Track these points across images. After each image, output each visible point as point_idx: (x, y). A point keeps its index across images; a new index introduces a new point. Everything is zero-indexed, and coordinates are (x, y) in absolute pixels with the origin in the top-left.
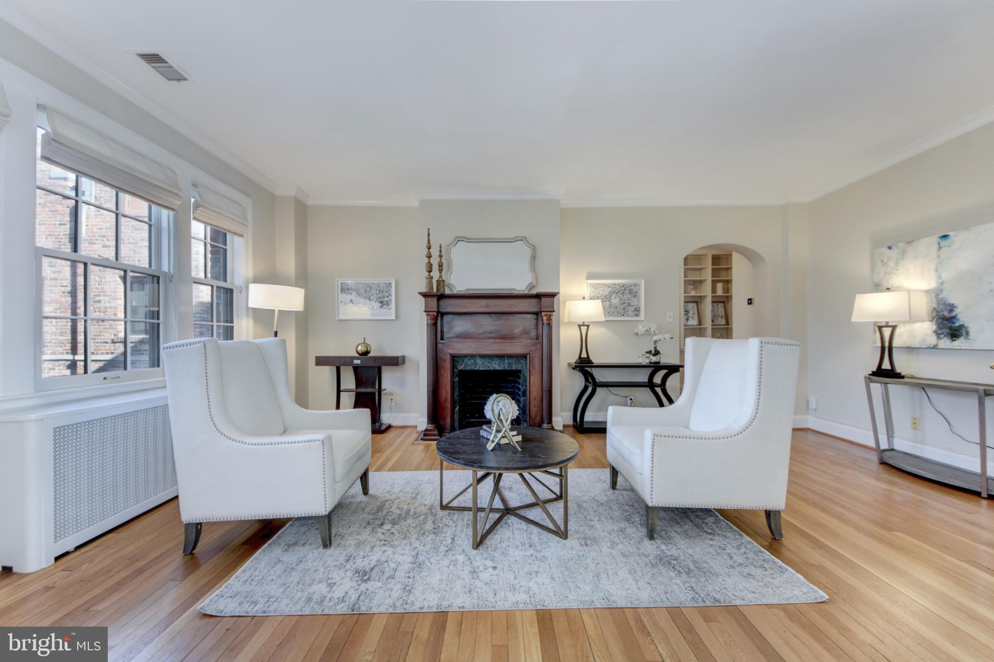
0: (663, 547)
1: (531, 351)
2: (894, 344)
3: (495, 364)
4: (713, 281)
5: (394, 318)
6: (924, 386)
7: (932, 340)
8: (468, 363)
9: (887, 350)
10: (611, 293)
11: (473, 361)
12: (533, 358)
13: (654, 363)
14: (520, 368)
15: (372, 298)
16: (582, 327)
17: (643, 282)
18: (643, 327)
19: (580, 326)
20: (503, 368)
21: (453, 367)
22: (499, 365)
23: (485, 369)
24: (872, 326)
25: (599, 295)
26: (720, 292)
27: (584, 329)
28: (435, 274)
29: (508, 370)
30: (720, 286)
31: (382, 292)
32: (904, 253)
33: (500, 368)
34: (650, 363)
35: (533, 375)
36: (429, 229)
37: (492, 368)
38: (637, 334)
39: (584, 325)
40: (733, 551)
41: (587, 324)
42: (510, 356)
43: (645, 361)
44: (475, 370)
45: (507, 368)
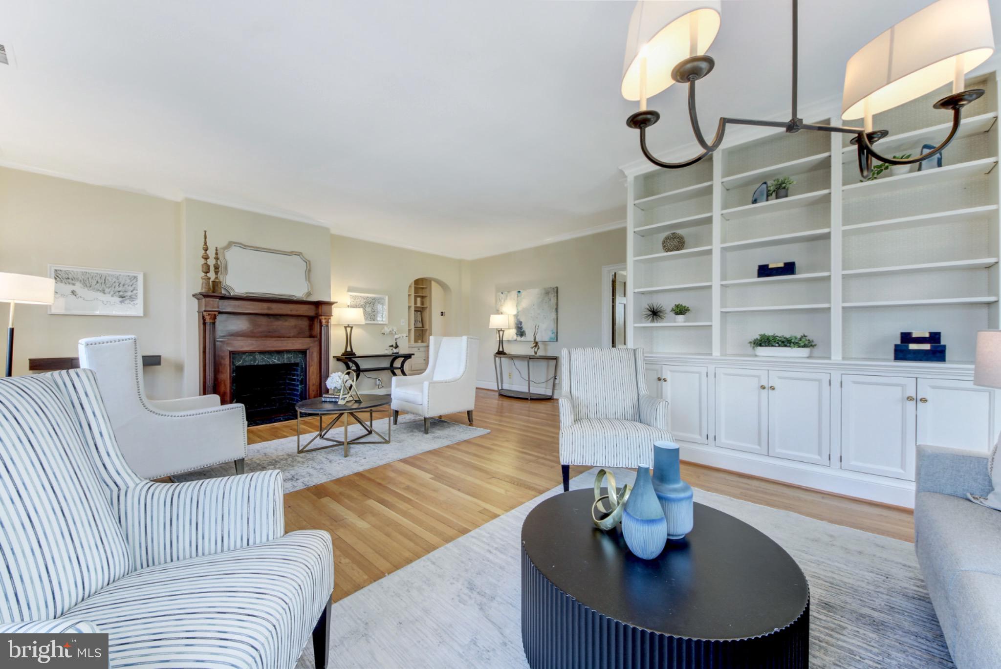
0: (433, 435)
1: (310, 347)
2: (504, 340)
3: (275, 359)
4: (415, 296)
5: (141, 314)
6: (513, 357)
7: (515, 337)
8: (247, 359)
9: (501, 342)
10: (366, 303)
11: (252, 357)
12: (312, 353)
13: (396, 353)
14: (298, 362)
15: (107, 290)
16: (347, 328)
17: (387, 297)
18: (388, 329)
19: (346, 327)
20: (283, 362)
21: (232, 363)
22: (279, 360)
23: (264, 363)
24: (496, 331)
25: (358, 304)
26: (419, 304)
27: (349, 329)
28: (212, 275)
29: (287, 364)
30: (419, 299)
31: (124, 285)
32: (507, 296)
33: (279, 363)
34: (393, 353)
35: (312, 365)
36: (205, 232)
37: (271, 363)
38: (384, 334)
39: (348, 326)
40: (458, 429)
41: (352, 326)
42: (288, 352)
43: (389, 352)
44: (254, 365)
45: (286, 362)
